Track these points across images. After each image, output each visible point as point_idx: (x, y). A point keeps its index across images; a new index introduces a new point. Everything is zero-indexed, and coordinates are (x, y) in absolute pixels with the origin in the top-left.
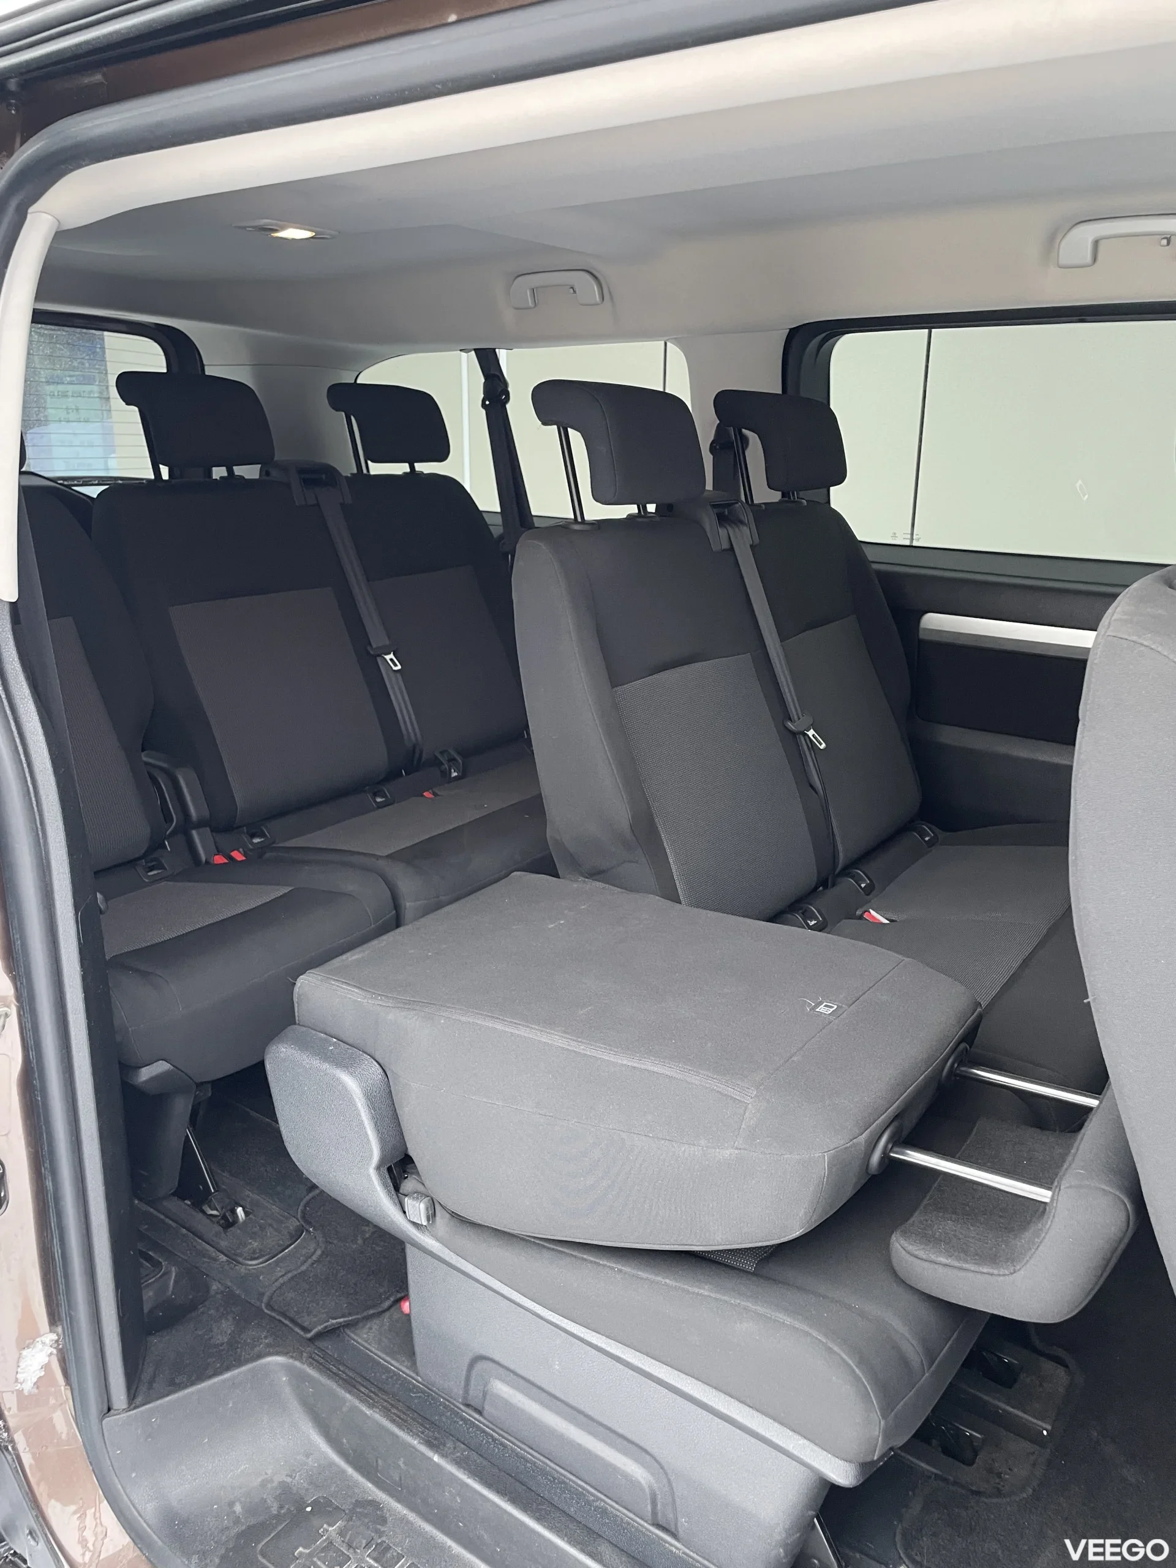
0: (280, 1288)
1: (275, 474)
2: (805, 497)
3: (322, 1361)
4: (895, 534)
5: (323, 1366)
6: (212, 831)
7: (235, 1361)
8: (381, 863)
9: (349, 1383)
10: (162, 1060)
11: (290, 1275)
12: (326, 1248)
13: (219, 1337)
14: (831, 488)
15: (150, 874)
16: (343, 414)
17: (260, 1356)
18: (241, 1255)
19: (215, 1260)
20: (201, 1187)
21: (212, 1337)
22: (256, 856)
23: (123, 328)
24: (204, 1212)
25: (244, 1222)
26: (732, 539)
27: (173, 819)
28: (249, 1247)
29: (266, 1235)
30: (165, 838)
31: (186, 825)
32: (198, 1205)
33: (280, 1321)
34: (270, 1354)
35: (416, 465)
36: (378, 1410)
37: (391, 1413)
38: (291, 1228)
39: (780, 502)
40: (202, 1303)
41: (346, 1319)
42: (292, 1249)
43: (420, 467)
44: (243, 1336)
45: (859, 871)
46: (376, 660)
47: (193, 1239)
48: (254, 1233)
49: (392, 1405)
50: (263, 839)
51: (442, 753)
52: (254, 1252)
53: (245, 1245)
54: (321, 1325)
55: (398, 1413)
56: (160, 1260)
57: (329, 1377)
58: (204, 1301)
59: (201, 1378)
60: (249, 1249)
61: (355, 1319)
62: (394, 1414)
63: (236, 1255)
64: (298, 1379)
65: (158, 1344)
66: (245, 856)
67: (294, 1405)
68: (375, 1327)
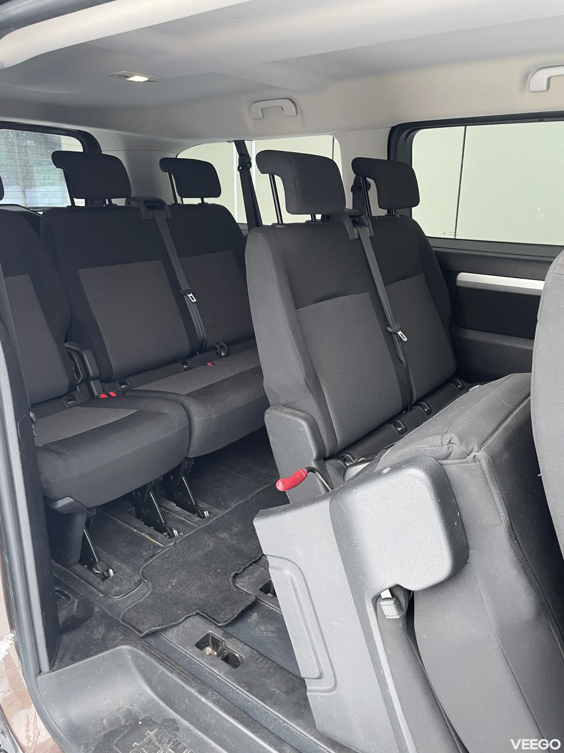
0: (129, 610)
1: (133, 204)
2: (399, 213)
3: (148, 648)
4: (445, 233)
5: (148, 651)
6: (101, 382)
7: (104, 648)
8: (182, 398)
9: (161, 660)
10: (68, 497)
11: (134, 604)
12: (153, 590)
13: (97, 635)
14: (413, 208)
15: (69, 403)
16: (168, 173)
17: (117, 645)
18: (110, 594)
19: (97, 596)
20: (92, 559)
21: (94, 635)
22: (122, 394)
23: (63, 132)
24: (93, 572)
25: (113, 576)
26: (360, 234)
27: (81, 376)
28: (115, 589)
29: (123, 584)
30: (77, 385)
31: (87, 379)
32: (90, 568)
33: (127, 627)
34: (122, 644)
35: (205, 199)
36: (175, 674)
37: (182, 676)
38: (136, 580)
39: (386, 215)
40: (90, 618)
41: (160, 627)
42: (136, 591)
43: (206, 200)
44: (109, 635)
45: (424, 403)
46: (184, 297)
47: (87, 585)
48: (117, 583)
49: (182, 672)
50: (126, 386)
51: (217, 344)
52: (117, 592)
53: (113, 588)
54: (148, 630)
55: (185, 676)
56: (70, 595)
57: (151, 657)
58: (91, 617)
59: (87, 657)
60: (115, 591)
61: (165, 627)
62: (183, 676)
63: (108, 594)
64: (136, 657)
65: (67, 639)
66: (116, 394)
67: (134, 669)
68: (175, 631)
